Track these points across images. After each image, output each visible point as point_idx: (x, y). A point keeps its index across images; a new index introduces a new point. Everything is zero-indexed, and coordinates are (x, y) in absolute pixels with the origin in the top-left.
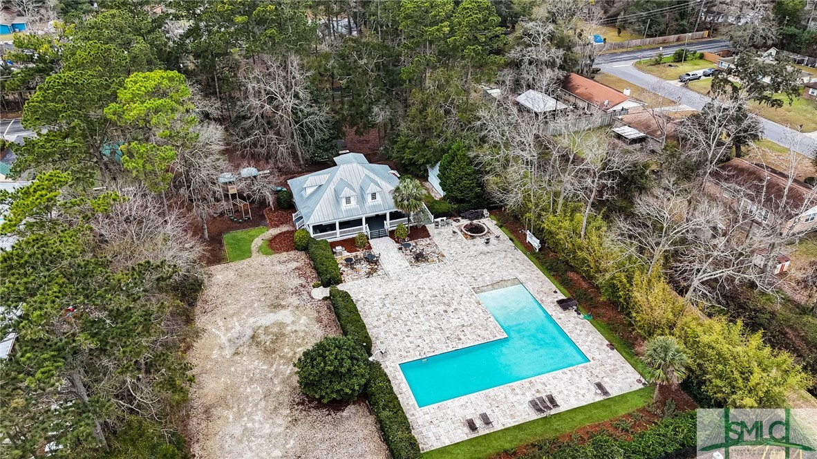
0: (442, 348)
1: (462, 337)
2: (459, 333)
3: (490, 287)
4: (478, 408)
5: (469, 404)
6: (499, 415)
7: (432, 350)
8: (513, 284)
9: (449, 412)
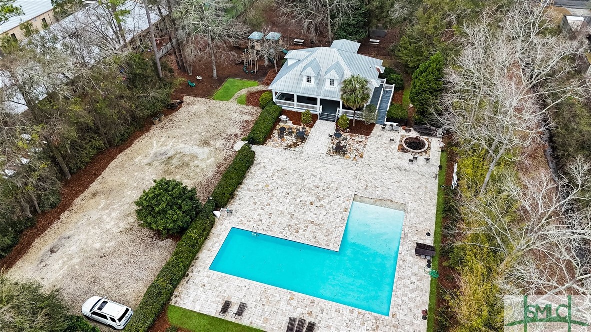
0: (276, 232)
1: (301, 231)
2: (302, 226)
3: (372, 201)
4: (248, 297)
5: (246, 289)
6: (257, 313)
7: (268, 230)
8: (397, 209)
9: (225, 287)
